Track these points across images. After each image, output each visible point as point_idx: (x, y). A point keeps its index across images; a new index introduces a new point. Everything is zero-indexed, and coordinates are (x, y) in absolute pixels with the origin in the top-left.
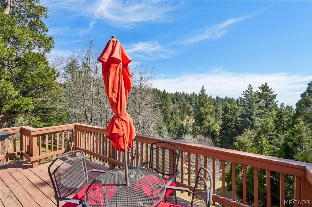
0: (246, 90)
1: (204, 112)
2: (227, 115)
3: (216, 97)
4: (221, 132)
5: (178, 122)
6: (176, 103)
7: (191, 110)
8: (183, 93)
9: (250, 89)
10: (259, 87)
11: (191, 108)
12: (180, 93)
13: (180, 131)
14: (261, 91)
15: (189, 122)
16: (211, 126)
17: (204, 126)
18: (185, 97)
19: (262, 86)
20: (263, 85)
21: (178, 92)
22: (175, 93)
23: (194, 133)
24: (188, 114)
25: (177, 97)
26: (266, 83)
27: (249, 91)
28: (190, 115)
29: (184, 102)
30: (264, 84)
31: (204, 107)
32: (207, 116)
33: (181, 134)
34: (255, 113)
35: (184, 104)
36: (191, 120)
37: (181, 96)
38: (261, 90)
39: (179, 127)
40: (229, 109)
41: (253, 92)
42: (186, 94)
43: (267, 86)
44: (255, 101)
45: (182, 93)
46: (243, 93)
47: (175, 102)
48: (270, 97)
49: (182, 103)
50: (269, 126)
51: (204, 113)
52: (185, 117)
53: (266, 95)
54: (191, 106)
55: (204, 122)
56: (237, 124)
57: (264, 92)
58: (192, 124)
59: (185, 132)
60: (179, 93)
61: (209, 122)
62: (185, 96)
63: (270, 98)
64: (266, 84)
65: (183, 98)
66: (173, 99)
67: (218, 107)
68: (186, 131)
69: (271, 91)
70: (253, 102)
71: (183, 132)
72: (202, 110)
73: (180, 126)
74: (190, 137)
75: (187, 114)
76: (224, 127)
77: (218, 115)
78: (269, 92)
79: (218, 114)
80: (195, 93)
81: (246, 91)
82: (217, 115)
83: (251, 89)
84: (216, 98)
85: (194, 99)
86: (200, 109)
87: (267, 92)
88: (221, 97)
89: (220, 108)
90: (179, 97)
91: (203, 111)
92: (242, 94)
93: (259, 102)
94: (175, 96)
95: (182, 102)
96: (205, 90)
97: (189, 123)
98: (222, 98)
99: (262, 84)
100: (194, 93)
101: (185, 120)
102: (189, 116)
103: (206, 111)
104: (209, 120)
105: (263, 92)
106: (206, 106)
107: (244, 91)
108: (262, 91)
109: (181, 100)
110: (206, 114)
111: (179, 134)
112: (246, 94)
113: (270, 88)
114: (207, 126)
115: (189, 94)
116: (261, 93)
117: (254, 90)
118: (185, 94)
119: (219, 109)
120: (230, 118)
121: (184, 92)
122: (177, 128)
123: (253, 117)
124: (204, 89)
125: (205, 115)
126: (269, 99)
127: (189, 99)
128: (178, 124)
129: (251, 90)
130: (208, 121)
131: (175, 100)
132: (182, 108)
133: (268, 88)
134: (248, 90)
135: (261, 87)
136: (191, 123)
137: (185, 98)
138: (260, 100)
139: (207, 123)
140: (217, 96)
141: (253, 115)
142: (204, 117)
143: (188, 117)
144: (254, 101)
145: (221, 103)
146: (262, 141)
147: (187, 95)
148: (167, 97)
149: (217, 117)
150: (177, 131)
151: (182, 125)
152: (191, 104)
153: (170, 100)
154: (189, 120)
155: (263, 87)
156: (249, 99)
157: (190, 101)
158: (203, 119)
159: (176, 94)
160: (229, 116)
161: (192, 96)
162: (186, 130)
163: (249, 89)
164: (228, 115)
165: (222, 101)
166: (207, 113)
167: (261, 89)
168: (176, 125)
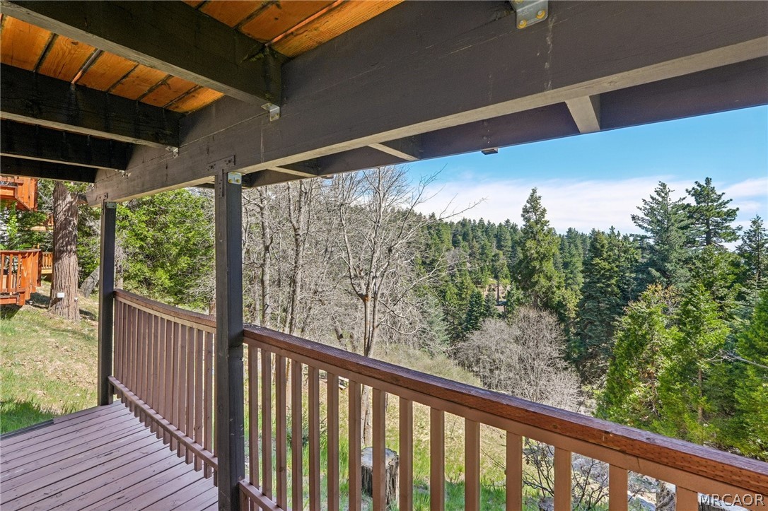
0: (652, 198)
1: (537, 253)
2: (597, 260)
3: (568, 232)
4: (580, 305)
5: (467, 288)
6: (463, 243)
7: (501, 261)
8: (481, 221)
9: (663, 195)
10: (687, 190)
11: (501, 256)
12: (472, 222)
13: (471, 311)
14: (692, 201)
15: (496, 293)
16: (555, 289)
17: (537, 288)
18: (486, 231)
19: (696, 187)
20: (699, 186)
21: (468, 219)
22: (459, 223)
23: (510, 315)
24: (492, 273)
25: (464, 233)
26: (707, 178)
27: (660, 200)
28: (499, 274)
29: (482, 242)
30: (703, 183)
31: (535, 239)
32: (545, 264)
33: (476, 317)
34: (674, 256)
35: (483, 248)
36: (501, 288)
37: (474, 228)
38: (694, 197)
39: (470, 301)
40: (603, 247)
41: (671, 202)
42: (489, 223)
43: (712, 186)
44: (676, 225)
45: (477, 222)
46: (642, 205)
47: (459, 243)
48: (719, 215)
49: (477, 245)
50: (716, 272)
51: (535, 255)
52: (485, 281)
53: (707, 210)
54: (501, 252)
55: (535, 278)
56: (625, 284)
57: (702, 202)
58: (504, 298)
59: (485, 314)
60: (470, 220)
61: (549, 278)
62: (486, 229)
63: (719, 220)
64: (708, 181)
65: (479, 234)
66: (454, 236)
67: (573, 256)
68: (487, 311)
69: (720, 201)
70: (671, 228)
71: (481, 313)
72: (531, 248)
73: (472, 298)
74: (498, 324)
75: (489, 273)
76: (589, 294)
77: (572, 276)
78: (715, 204)
79: (571, 273)
80: (512, 222)
81: (651, 200)
82: (569, 275)
83: (666, 194)
84: (566, 234)
85: (508, 237)
86: (527, 245)
87: (710, 204)
88: (580, 232)
89: (577, 258)
90: (470, 232)
91: (532, 252)
92: (638, 208)
93: (686, 227)
94: (460, 229)
95: (477, 242)
96: (540, 197)
97: (496, 297)
98: (583, 235)
99: (696, 182)
100: (508, 221)
101: (485, 288)
102: (496, 277)
103: (542, 251)
104: (548, 274)
105: (698, 203)
106: (540, 238)
107: (644, 200)
108: (696, 200)
109: (475, 237)
110: (543, 258)
111: (471, 319)
112: (652, 208)
113: (719, 193)
114: (544, 290)
115: (497, 224)
116: (692, 205)
117: (673, 198)
118: (486, 223)
119: (574, 260)
120: (605, 269)
121: (484, 219)
122: (465, 302)
123: (668, 266)
124: (537, 194)
125: (540, 262)
126: (717, 222)
127: (496, 236)
128: (467, 294)
129: (663, 197)
130: (547, 276)
131: (460, 238)
132: (478, 257)
133: (713, 193)
134: (657, 197)
135: (693, 189)
136: (501, 295)
137: (484, 233)
138: (689, 222)
139: (544, 280)
140: (570, 229)
141: (670, 263)
142: (535, 267)
143: (491, 280)
144: (673, 225)
145: (580, 246)
146: (697, 303)
147: (491, 225)
148: (439, 231)
149: (570, 281)
150: (464, 311)
151: (479, 296)
152: (499, 247)
153: (447, 236)
154: (496, 289)
155: (699, 189)
156: (658, 221)
157: (499, 241)
158: (533, 272)
159: (464, 223)
160: (604, 264)
161: (503, 227)
162: (488, 308)
163: (659, 195)
164: (600, 262)
165: (584, 241)
166: (545, 255)
167: (693, 195)
168: (463, 296)
